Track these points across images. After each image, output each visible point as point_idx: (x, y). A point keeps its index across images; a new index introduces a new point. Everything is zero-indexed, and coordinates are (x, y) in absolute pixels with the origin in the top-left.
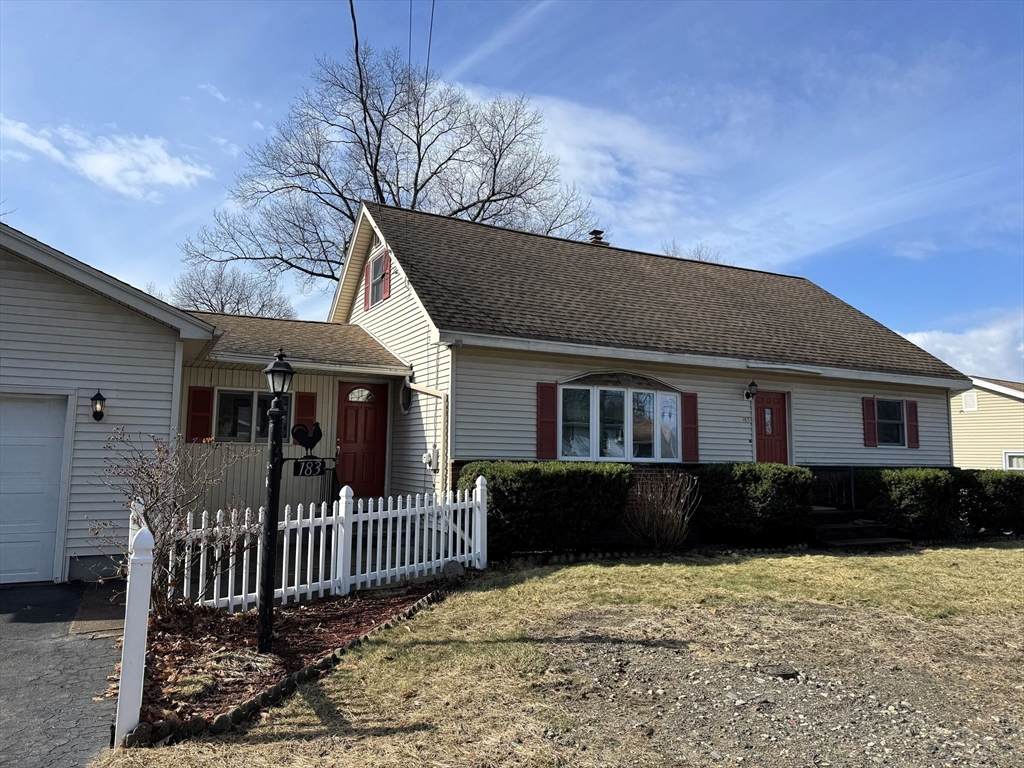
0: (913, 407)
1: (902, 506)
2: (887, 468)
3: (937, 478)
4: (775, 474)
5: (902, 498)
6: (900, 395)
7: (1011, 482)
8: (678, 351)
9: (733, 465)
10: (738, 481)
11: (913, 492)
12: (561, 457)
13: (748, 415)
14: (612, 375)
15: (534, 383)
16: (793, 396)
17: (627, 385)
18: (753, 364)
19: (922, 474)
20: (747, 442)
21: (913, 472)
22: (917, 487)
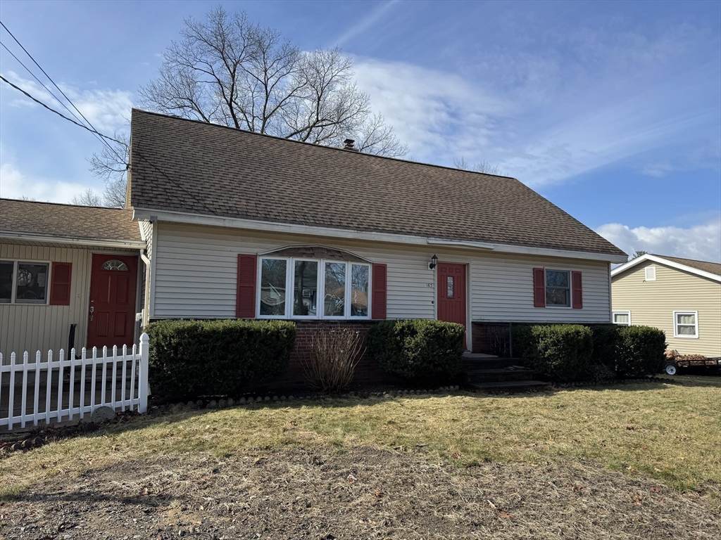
0: (578, 276)
1: (546, 356)
2: (536, 324)
3: (578, 332)
4: (427, 329)
5: (546, 349)
6: (568, 267)
7: (646, 336)
8: (366, 229)
9: (396, 321)
10: (398, 335)
11: (554, 344)
12: (258, 316)
13: (432, 281)
14: (309, 249)
15: (235, 255)
16: (471, 266)
17: (322, 256)
18: (433, 241)
19: (564, 329)
20: (430, 303)
21: (558, 328)
22: (559, 341)
